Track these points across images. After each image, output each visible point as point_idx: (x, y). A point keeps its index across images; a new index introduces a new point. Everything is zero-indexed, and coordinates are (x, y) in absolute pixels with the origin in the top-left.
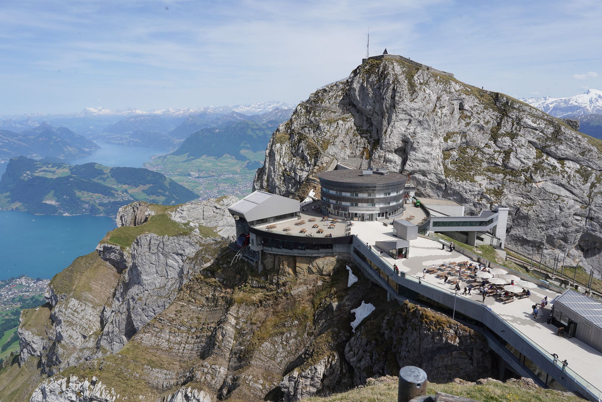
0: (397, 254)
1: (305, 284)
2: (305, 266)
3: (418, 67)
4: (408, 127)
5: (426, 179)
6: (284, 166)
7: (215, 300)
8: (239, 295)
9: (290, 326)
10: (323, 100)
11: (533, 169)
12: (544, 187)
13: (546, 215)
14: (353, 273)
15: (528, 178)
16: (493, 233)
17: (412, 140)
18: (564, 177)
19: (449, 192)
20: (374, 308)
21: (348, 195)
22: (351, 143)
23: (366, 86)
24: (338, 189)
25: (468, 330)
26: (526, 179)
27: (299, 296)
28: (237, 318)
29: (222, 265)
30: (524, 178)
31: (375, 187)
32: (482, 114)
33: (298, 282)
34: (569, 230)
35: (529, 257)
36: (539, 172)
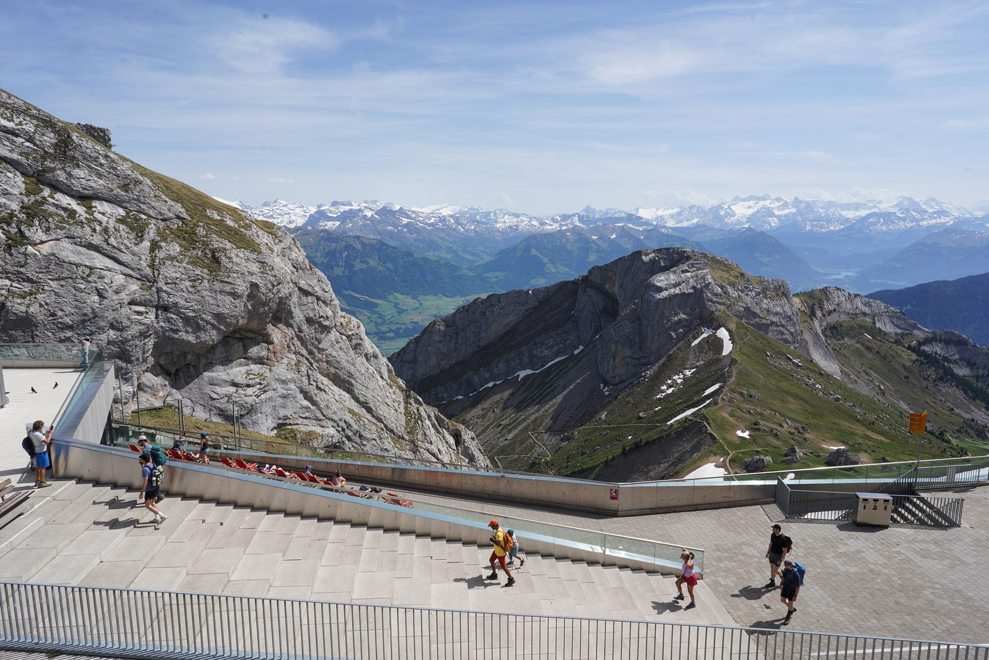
11: (23, 216)
12: (55, 252)
13: (73, 311)
15: (13, 236)
18: (94, 230)
26: (9, 238)
34: (128, 334)
36: (37, 223)
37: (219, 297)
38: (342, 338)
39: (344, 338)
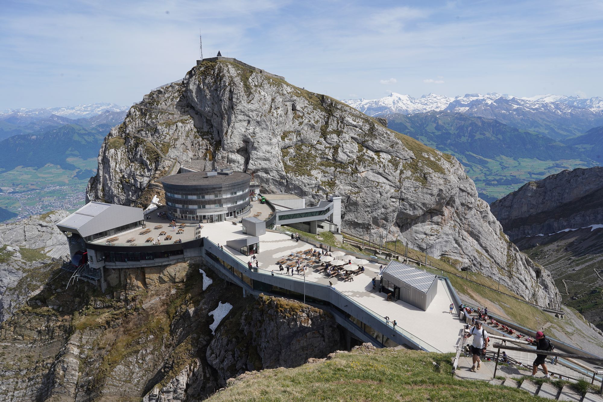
0: (249, 251)
1: (158, 295)
2: (155, 276)
3: (252, 70)
4: (248, 128)
5: (269, 176)
6: (121, 172)
7: (50, 331)
8: (80, 320)
9: (146, 343)
10: (159, 102)
11: (357, 161)
12: (367, 176)
13: (371, 200)
14: (207, 276)
15: (354, 169)
16: (331, 221)
17: (252, 140)
18: (380, 166)
19: (290, 187)
20: (231, 307)
21: (194, 197)
22: (193, 145)
23: (202, 87)
24: (184, 192)
25: (317, 311)
26: (352, 170)
27: (152, 308)
28: (79, 347)
29: (55, 290)
30: (351, 170)
31: (221, 188)
32: (312, 114)
33: (149, 294)
34: (389, 211)
35: (361, 237)
36: (361, 164)
37: (425, 195)
38: (477, 213)
39: (479, 212)
